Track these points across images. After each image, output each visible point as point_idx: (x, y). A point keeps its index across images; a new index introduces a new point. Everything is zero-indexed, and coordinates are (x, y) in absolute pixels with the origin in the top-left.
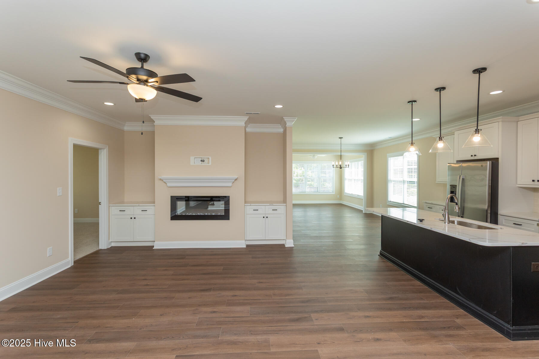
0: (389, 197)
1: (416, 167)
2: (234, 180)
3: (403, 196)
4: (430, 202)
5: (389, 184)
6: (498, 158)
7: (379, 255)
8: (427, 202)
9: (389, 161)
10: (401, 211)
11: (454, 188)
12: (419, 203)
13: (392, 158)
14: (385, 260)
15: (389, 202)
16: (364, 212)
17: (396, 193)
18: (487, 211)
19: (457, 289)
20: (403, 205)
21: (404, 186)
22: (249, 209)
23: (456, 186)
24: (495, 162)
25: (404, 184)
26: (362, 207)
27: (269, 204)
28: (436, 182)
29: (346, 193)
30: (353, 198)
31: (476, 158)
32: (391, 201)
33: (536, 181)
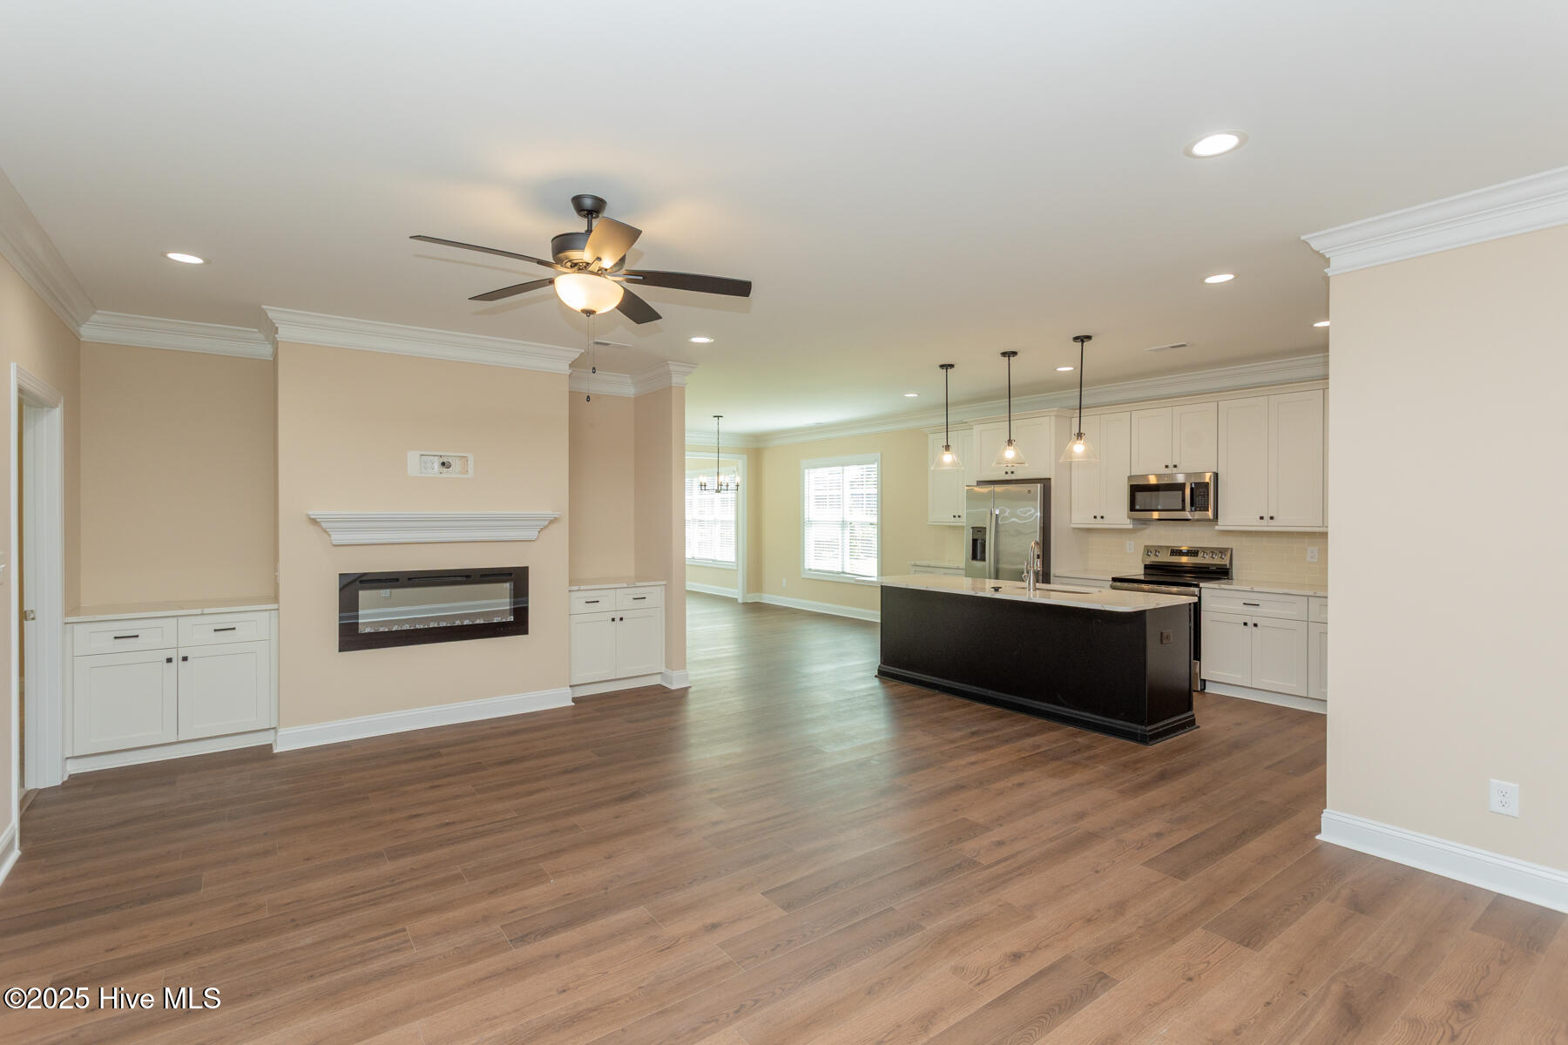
0: (806, 561)
1: (875, 491)
2: (547, 523)
3: (843, 557)
4: (925, 563)
5: (806, 531)
6: (1050, 479)
9: (806, 477)
11: (980, 533)
12: (882, 568)
13: (812, 471)
14: (895, 682)
15: (806, 572)
16: (740, 601)
20: (843, 575)
21: (844, 532)
22: (578, 601)
23: (985, 528)
24: (1046, 483)
25: (844, 529)
26: (737, 591)
27: (625, 585)
28: (929, 523)
31: (1013, 477)
32: (810, 570)
33: (1099, 518)
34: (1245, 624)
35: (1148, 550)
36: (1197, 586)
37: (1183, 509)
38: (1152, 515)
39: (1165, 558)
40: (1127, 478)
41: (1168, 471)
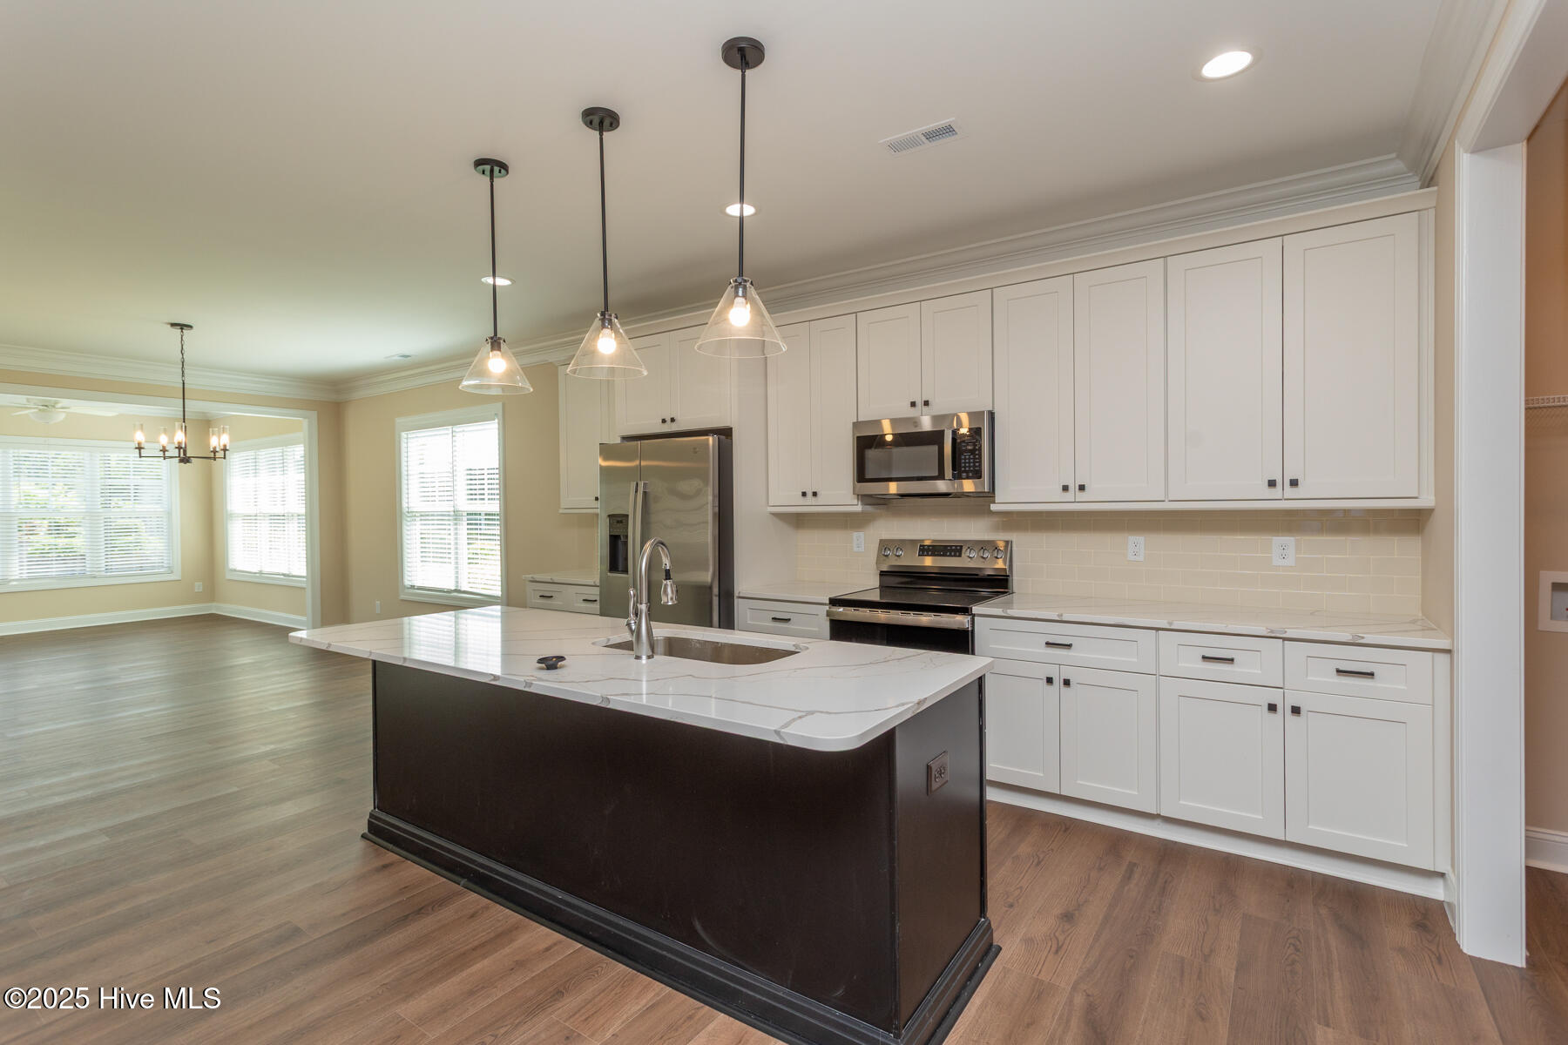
0: (406, 574)
3: (457, 563)
4: (547, 578)
5: (405, 528)
6: (730, 428)
7: (363, 836)
8: (538, 577)
9: (404, 445)
10: (450, 621)
11: (618, 525)
12: (507, 584)
13: (412, 434)
14: (397, 856)
15: (407, 591)
17: (431, 555)
18: (710, 588)
19: (698, 926)
20: (455, 594)
21: (456, 529)
23: (627, 516)
24: (725, 433)
25: (456, 524)
26: (304, 619)
28: (561, 511)
29: (235, 570)
30: (262, 586)
31: (674, 428)
32: (412, 586)
33: (810, 494)
34: (1050, 680)
35: (885, 545)
36: (965, 611)
37: (941, 476)
38: (888, 488)
39: (911, 560)
40: (851, 425)
41: (911, 413)
